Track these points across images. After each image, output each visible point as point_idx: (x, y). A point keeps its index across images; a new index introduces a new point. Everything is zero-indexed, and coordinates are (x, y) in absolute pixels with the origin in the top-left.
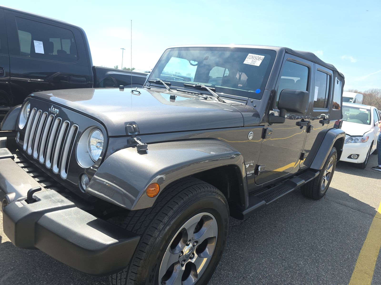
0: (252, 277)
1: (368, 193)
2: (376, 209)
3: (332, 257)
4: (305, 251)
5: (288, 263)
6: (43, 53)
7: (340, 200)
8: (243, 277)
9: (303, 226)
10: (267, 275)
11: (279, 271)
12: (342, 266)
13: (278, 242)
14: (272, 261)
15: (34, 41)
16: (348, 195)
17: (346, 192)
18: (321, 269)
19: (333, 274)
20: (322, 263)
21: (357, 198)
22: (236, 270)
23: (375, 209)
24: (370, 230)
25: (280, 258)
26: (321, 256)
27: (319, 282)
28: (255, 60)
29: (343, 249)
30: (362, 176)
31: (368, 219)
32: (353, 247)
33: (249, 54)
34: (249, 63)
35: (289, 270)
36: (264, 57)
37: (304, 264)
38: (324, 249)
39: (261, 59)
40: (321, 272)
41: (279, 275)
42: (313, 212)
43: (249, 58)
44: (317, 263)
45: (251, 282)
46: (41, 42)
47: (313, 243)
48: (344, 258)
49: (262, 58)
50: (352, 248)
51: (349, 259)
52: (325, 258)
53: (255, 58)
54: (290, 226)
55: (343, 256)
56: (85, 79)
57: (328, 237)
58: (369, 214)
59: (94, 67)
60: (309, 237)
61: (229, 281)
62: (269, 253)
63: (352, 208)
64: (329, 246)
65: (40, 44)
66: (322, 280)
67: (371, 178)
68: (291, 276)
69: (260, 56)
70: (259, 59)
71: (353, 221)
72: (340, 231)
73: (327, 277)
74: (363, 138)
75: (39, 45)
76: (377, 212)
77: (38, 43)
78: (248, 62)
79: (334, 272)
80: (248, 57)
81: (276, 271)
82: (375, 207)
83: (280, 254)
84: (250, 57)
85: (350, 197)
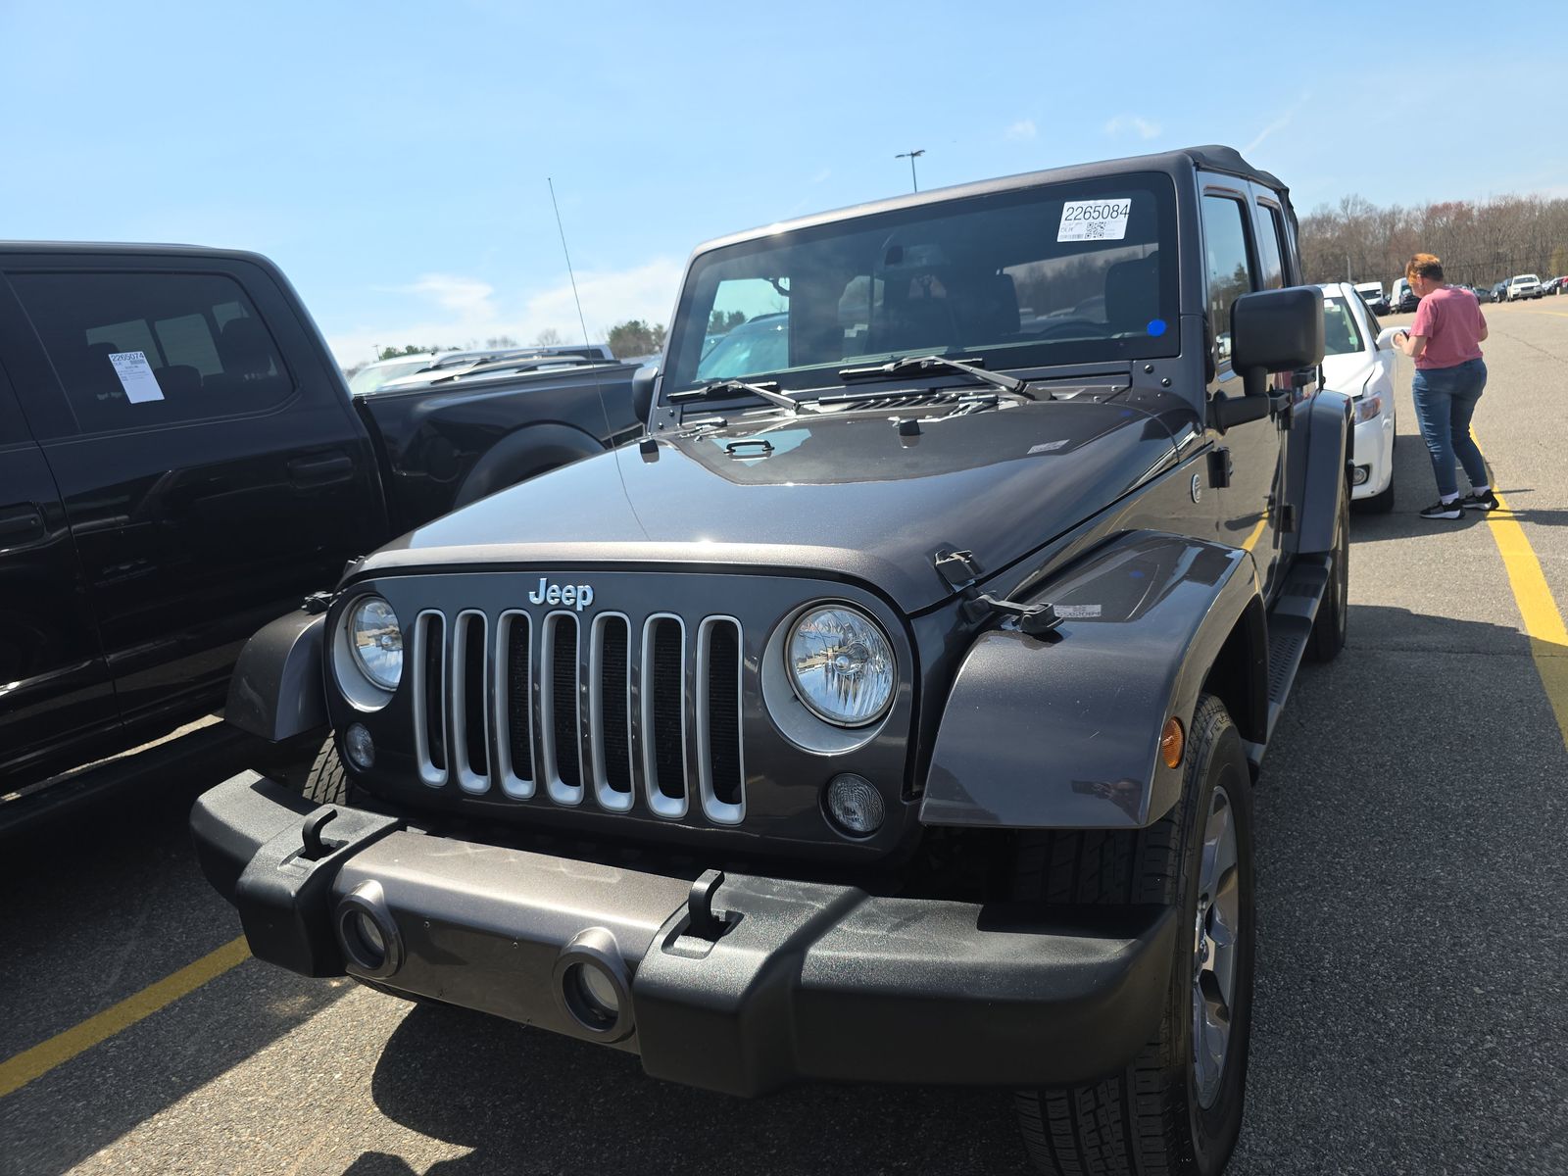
0: (1336, 968)
1: (1460, 585)
2: (1520, 629)
3: (1510, 823)
4: (1421, 834)
5: (1402, 887)
6: (160, 396)
7: (1395, 639)
8: (1309, 978)
9: (1356, 760)
10: (1373, 945)
11: (1396, 919)
12: (1559, 840)
13: (1322, 835)
14: (1352, 899)
15: (110, 356)
16: (1407, 613)
17: (1394, 605)
18: (1507, 869)
19: (1551, 871)
20: (1499, 852)
21: (1441, 615)
22: (1272, 966)
23: (1516, 630)
24: (1553, 701)
25: (1369, 880)
26: (1477, 830)
27: (1531, 909)
28: (1100, 219)
29: (1520, 786)
30: (1402, 537)
31: (1521, 668)
32: (1546, 770)
33: (1067, 205)
34: (1079, 236)
35: (1422, 907)
36: (1128, 201)
37: (1449, 875)
38: (1469, 806)
39: (1119, 211)
40: (1515, 878)
41: (1407, 934)
42: (1349, 705)
43: (1072, 217)
44: (1483, 855)
45: (1344, 985)
46: (139, 353)
47: (1426, 800)
48: (1544, 813)
49: (1122, 207)
50: (1545, 776)
51: (1561, 810)
52: (1494, 834)
53: (1096, 215)
54: (1318, 771)
55: (1538, 807)
56: (347, 458)
57: (1453, 767)
58: (1515, 653)
59: (359, 400)
60: (1400, 787)
61: (1279, 1007)
62: (1326, 879)
63: (1450, 652)
64: (1477, 791)
65: (135, 362)
66: (1535, 900)
67: (1435, 536)
68: (1441, 921)
69: (1112, 202)
70: (1114, 212)
71: (1486, 692)
72: (1472, 736)
73: (1541, 887)
74: (1364, 405)
75: (136, 370)
76: (1528, 637)
77: (127, 363)
78: (1076, 232)
79: (1548, 864)
80: (1065, 214)
81: (1387, 924)
82: (1513, 626)
83: (1356, 868)
84: (1075, 213)
85: (1418, 616)
